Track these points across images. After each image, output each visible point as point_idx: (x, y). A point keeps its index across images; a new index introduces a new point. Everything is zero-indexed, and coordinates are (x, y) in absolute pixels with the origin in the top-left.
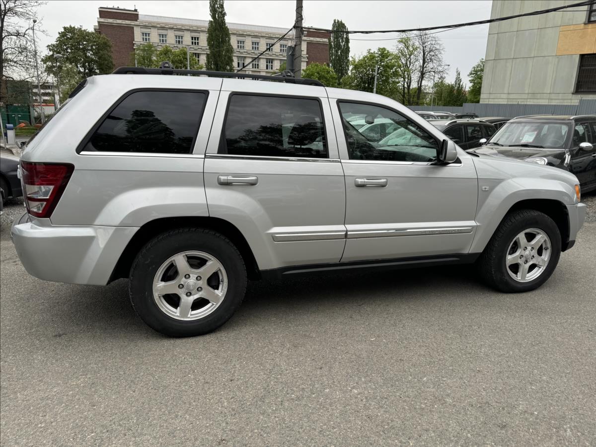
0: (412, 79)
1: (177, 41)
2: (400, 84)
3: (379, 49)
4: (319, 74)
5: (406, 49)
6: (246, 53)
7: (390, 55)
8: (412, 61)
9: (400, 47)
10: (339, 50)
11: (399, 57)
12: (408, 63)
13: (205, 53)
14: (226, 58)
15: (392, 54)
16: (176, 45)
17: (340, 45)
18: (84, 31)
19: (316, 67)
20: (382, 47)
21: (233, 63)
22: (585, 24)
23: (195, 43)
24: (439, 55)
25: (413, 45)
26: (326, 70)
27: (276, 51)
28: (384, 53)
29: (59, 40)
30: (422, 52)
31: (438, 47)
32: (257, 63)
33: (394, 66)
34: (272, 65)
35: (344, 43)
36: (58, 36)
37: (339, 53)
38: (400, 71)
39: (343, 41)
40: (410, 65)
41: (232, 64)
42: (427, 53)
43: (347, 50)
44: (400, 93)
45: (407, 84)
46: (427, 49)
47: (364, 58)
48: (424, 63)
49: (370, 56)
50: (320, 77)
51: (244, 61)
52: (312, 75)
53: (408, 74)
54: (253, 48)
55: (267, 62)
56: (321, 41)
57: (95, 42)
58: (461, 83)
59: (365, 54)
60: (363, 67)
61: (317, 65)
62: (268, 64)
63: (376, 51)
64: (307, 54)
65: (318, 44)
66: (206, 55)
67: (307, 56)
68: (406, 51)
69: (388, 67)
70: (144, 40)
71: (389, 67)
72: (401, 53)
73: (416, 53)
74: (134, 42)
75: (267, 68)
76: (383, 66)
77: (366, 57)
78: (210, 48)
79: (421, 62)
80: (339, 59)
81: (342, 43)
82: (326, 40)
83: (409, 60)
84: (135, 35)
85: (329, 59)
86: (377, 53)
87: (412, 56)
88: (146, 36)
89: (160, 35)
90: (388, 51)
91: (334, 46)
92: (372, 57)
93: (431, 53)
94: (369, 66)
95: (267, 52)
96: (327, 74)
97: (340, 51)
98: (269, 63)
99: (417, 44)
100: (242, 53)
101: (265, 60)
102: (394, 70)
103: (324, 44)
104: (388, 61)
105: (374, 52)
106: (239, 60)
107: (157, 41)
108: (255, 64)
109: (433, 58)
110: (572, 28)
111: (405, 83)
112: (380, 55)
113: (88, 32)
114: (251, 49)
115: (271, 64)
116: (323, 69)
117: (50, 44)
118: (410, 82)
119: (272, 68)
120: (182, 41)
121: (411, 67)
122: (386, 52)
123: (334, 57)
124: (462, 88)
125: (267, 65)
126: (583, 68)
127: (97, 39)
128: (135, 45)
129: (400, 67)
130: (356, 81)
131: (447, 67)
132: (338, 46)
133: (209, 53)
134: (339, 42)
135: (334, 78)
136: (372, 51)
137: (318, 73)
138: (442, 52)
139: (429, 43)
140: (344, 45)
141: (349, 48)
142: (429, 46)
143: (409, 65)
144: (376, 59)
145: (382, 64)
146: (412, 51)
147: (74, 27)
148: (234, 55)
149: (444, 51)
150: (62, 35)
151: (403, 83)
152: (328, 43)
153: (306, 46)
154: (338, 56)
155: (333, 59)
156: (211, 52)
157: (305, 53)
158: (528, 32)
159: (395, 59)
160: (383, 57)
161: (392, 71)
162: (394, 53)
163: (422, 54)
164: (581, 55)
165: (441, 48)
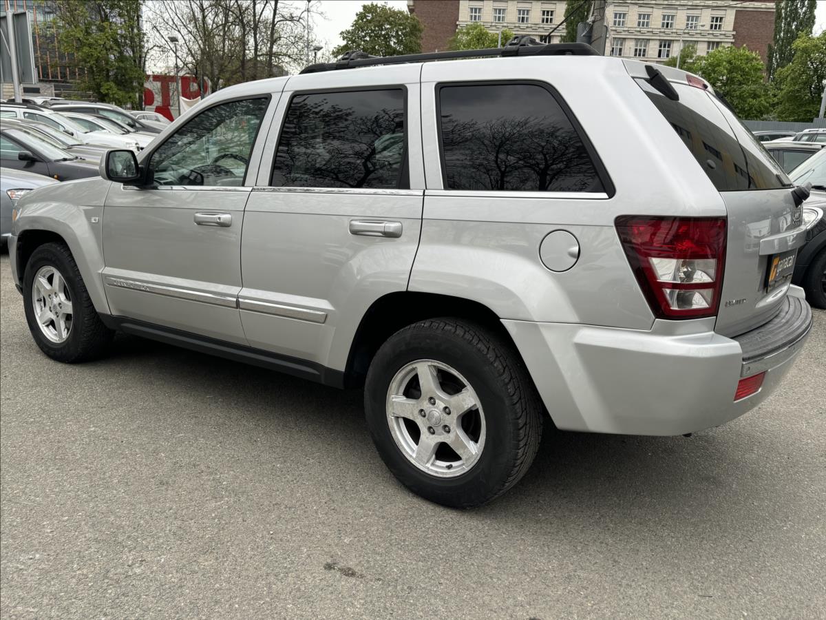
1: (519, 18)
4: (731, 64)
6: (627, 33)
10: (794, 21)
13: (561, 34)
16: (517, 25)
17: (797, 12)
18: (389, 9)
23: (547, 19)
27: (678, 27)
29: (356, 24)
32: (643, 48)
34: (668, 51)
35: (804, 9)
36: (356, 18)
37: (793, 27)
39: (804, 6)
43: (809, 21)
50: (732, 67)
51: (621, 44)
54: (639, 24)
55: (660, 46)
56: (763, 6)
57: (401, 25)
62: (662, 48)
64: (734, 30)
65: (757, 12)
66: (560, 38)
67: (734, 33)
70: (472, 19)
74: (457, 23)
75: (659, 56)
78: (567, 27)
81: (802, 9)
82: (772, 5)
84: (460, 11)
85: (773, 36)
88: (476, 12)
89: (496, 10)
91: (786, 14)
97: (795, 23)
98: (665, 47)
100: (619, 33)
101: (658, 43)
103: (767, 13)
107: (492, 19)
108: (640, 50)
113: (394, 11)
114: (636, 25)
115: (667, 49)
117: (344, 31)
119: (668, 56)
120: (527, 18)
123: (782, 34)
125: (660, 51)
127: (405, 21)
128: (458, 27)
132: (793, 16)
133: (565, 34)
134: (796, 8)
137: (729, 62)
140: (805, 13)
141: (814, 18)
147: (376, 5)
148: (608, 35)
150: (361, 16)
152: (775, 10)
153: (733, 17)
154: (792, 32)
155: (780, 37)
156: (568, 33)
157: (731, 29)
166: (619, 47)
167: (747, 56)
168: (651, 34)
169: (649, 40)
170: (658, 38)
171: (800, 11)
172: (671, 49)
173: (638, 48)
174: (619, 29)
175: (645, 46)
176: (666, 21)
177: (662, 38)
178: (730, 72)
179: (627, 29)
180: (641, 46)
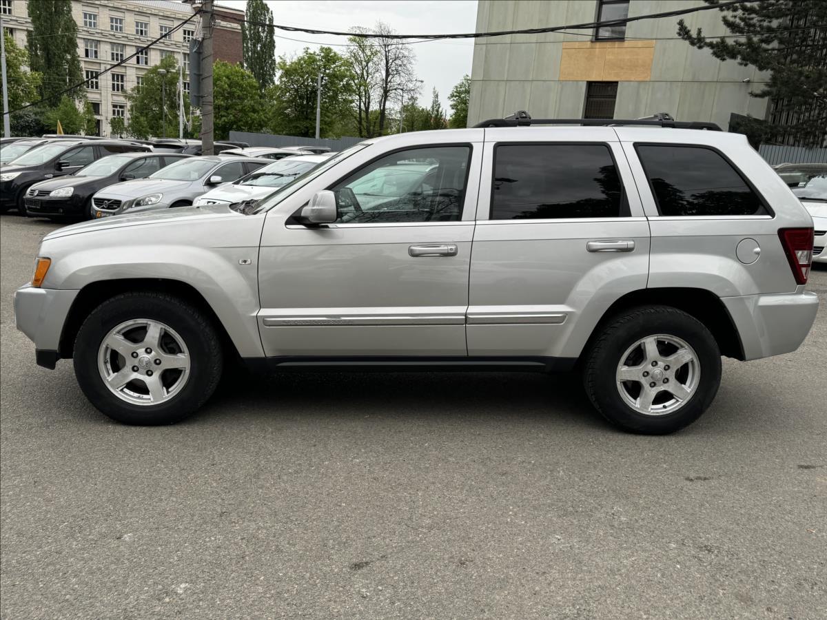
0: (371, 97)
2: (354, 104)
3: (322, 49)
4: (229, 79)
5: (360, 52)
6: (100, 35)
7: (338, 59)
8: (370, 71)
9: (352, 48)
10: (258, 43)
11: (352, 63)
12: (365, 73)
13: (25, 28)
14: (65, 40)
15: (341, 59)
17: (260, 36)
19: (224, 68)
20: (326, 46)
21: (77, 50)
22: (592, 42)
23: (5, 9)
24: (408, 66)
25: (372, 47)
27: (152, 35)
28: (329, 57)
30: (384, 58)
31: (406, 53)
32: (119, 53)
33: (345, 76)
34: (146, 58)
35: (266, 33)
37: (259, 49)
38: (353, 84)
39: (265, 30)
40: (368, 76)
41: (75, 51)
42: (391, 61)
43: (270, 45)
44: (355, 118)
45: (365, 104)
46: (391, 55)
47: (299, 60)
48: (387, 75)
49: (309, 58)
50: (231, 83)
51: (96, 47)
52: (218, 79)
53: (365, 90)
54: (113, 28)
55: (138, 53)
56: (229, 26)
58: (440, 110)
59: (301, 54)
60: (298, 74)
61: (225, 65)
62: (140, 55)
63: (318, 52)
65: (224, 31)
66: (26, 33)
68: (362, 56)
69: (335, 77)
71: (337, 78)
72: (354, 57)
73: (375, 59)
75: (138, 62)
76: (328, 75)
77: (303, 59)
78: (33, 22)
79: (384, 73)
80: (258, 58)
81: (263, 33)
82: (237, 26)
83: (366, 69)
85: (241, 55)
86: (318, 55)
87: (370, 64)
90: (335, 53)
91: (251, 36)
92: (311, 59)
93: (397, 62)
94: (307, 73)
95: (161, 41)
96: (242, 80)
97: (259, 45)
98: (142, 54)
99: (377, 47)
100: (92, 34)
101: (135, 49)
102: (345, 83)
103: (232, 32)
104: (336, 69)
105: (315, 52)
106: (87, 46)
108: (117, 54)
109: (400, 68)
110: (577, 45)
111: (362, 104)
112: (323, 57)
114: (109, 29)
115: (144, 56)
116: (237, 72)
118: (369, 103)
119: (146, 63)
121: (369, 80)
122: (332, 54)
123: (250, 54)
124: (441, 116)
125: (138, 58)
126: (592, 99)
129: (353, 79)
130: (288, 94)
131: (419, 84)
132: (258, 39)
133: (32, 29)
134: (258, 32)
135: (255, 86)
136: (311, 51)
137: (228, 77)
138: (412, 61)
139: (394, 47)
140: (266, 37)
141: (274, 42)
142: (394, 51)
143: (366, 77)
144: (318, 63)
145: (327, 71)
146: (370, 56)
148: (79, 36)
149: (415, 60)
151: (358, 103)
152: (241, 31)
154: (258, 53)
155: (248, 56)
156: (36, 28)
158: (523, 46)
159: (345, 66)
160: (328, 61)
161: (341, 83)
162: (343, 57)
163: (385, 61)
164: (588, 82)
165: (411, 56)
166: (94, 49)
167: (242, 73)
168: (126, 39)
169: (125, 45)
170: (134, 44)
171: (262, 34)
172: (148, 56)
173: (115, 52)
174: (92, 31)
175: (122, 51)
176: (139, 28)
177: (138, 45)
178: (229, 86)
179: (100, 31)
180: (117, 50)
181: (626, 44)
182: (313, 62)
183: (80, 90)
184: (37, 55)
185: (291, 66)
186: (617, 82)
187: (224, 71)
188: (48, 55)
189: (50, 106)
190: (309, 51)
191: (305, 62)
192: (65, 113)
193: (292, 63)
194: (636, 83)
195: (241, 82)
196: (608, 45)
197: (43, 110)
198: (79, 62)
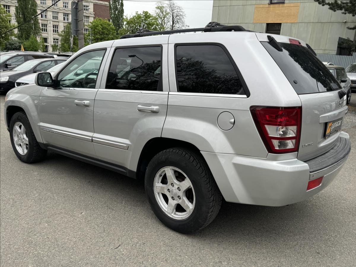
3: (144, 12)
5: (161, 14)
7: (151, 16)
8: (165, 22)
9: (157, 11)
10: (116, 10)
11: (157, 18)
12: (163, 23)
13: (15, 5)
14: (32, 10)
15: (152, 16)
17: (117, 7)
19: (99, 21)
20: (145, 11)
22: (269, 4)
24: (182, 19)
25: (166, 11)
26: (107, 24)
28: (147, 15)
30: (172, 16)
31: (181, 14)
32: (56, 16)
33: (154, 24)
34: (68, 18)
35: (120, 6)
37: (117, 13)
38: (158, 28)
39: (119, 5)
40: (164, 24)
41: (36, 15)
42: (175, 17)
46: (175, 15)
47: (134, 17)
48: (173, 24)
49: (138, 16)
50: (103, 28)
52: (97, 26)
55: (64, 16)
56: (104, 3)
59: (134, 14)
60: (133, 23)
61: (100, 20)
62: (65, 17)
63: (142, 13)
64: (94, 12)
65: (101, 5)
66: (15, 7)
67: (94, 13)
68: (162, 15)
69: (149, 25)
71: (150, 25)
72: (158, 16)
73: (168, 16)
75: (64, 20)
76: (146, 24)
77: (135, 16)
78: (18, 2)
79: (171, 23)
80: (117, 17)
81: (119, 6)
82: (107, 3)
83: (164, 21)
85: (109, 16)
86: (142, 15)
87: (165, 19)
90: (149, 14)
91: (113, 7)
92: (139, 17)
93: (177, 18)
94: (137, 23)
96: (108, 26)
97: (117, 11)
99: (168, 10)
100: (44, 8)
101: (62, 14)
102: (154, 27)
103: (105, 6)
104: (150, 21)
105: (140, 14)
108: (55, 17)
109: (179, 20)
110: (261, 6)
112: (144, 16)
115: (67, 17)
116: (105, 23)
119: (68, 20)
121: (165, 26)
122: (148, 14)
123: (113, 15)
125: (64, 18)
126: (268, 32)
129: (158, 26)
130: (128, 32)
132: (116, 8)
133: (17, 6)
134: (117, 6)
135: (113, 29)
136: (139, 13)
137: (101, 25)
138: (184, 17)
139: (176, 10)
140: (120, 8)
141: (123, 10)
142: (176, 13)
144: (142, 18)
145: (146, 22)
146: (165, 15)
148: (38, 8)
149: (185, 16)
152: (109, 6)
153: (93, 6)
154: (116, 15)
155: (112, 16)
156: (19, 5)
157: (93, 11)
158: (236, 7)
159: (154, 19)
160: (146, 17)
161: (152, 27)
162: (153, 15)
163: (172, 17)
164: (267, 23)
165: (184, 15)
166: (45, 14)
168: (59, 10)
169: (59, 12)
170: (62, 12)
171: (118, 7)
173: (54, 15)
174: (44, 6)
176: (65, 5)
177: (64, 12)
178: (102, 29)
179: (47, 6)
180: (55, 15)
181: (285, 5)
182: (140, 18)
183: (39, 32)
184: (20, 17)
185: (130, 20)
186: (280, 24)
187: (100, 22)
188: (24, 17)
189: (26, 39)
190: (138, 13)
191: (136, 18)
192: (32, 42)
193: (130, 19)
194: (290, 24)
195: (108, 27)
196: (277, 5)
197: (23, 41)
198: (38, 20)
